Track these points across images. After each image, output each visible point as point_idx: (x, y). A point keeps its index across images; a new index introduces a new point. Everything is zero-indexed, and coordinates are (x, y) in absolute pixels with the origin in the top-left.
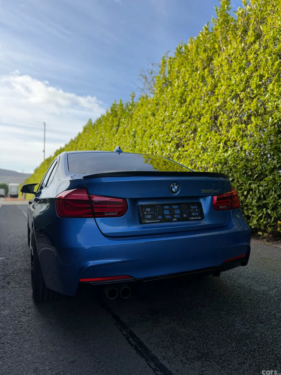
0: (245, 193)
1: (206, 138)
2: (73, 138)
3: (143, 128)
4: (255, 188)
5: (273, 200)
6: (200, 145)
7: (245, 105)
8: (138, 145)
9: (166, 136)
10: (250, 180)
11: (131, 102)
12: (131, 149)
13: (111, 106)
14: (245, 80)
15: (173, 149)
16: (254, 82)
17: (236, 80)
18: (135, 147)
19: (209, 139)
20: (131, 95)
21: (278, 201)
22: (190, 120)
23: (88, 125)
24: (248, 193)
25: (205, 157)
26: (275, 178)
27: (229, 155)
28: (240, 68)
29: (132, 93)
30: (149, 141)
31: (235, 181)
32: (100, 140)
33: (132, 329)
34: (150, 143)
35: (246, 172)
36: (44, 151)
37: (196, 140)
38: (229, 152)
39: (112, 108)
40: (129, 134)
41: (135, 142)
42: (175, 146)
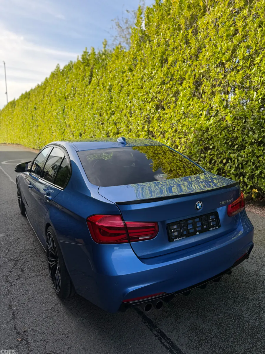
0: (224, 161)
1: (188, 103)
2: (40, 84)
3: (120, 84)
4: (234, 157)
5: (250, 171)
6: (182, 110)
7: (230, 76)
8: (115, 101)
9: (145, 95)
10: (230, 149)
11: (103, 50)
12: (107, 104)
13: (82, 53)
14: (231, 49)
15: (153, 110)
16: (241, 52)
17: (221, 48)
18: (111, 102)
19: (191, 104)
20: (103, 43)
21: (255, 171)
22: (171, 82)
23: (56, 71)
24: (227, 162)
25: (187, 122)
26: (254, 151)
27: (211, 124)
28: (228, 36)
29: (104, 41)
30: (127, 99)
31: (215, 150)
32: (71, 90)
33: (160, 328)
34: (128, 101)
35: (227, 142)
36: (6, 93)
37: (178, 105)
38: (211, 121)
39: (83, 56)
40: (104, 87)
41: (111, 98)
42: (155, 107)
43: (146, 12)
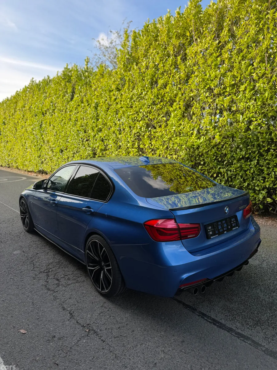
0: (215, 175)
1: (179, 123)
2: (9, 97)
3: (107, 102)
4: (224, 172)
5: (239, 183)
6: (173, 129)
7: (219, 100)
8: (101, 118)
9: (135, 114)
10: (219, 165)
11: (86, 67)
12: (93, 121)
13: (63, 69)
14: (219, 77)
15: (144, 128)
16: (228, 80)
17: (210, 76)
18: (98, 120)
19: (182, 124)
20: (85, 60)
22: (162, 104)
23: (30, 85)
24: (217, 176)
25: (178, 140)
26: (242, 166)
27: (202, 142)
28: (215, 65)
29: (86, 58)
30: (116, 117)
31: (206, 165)
32: (50, 105)
34: (117, 119)
35: (217, 158)
37: (169, 124)
38: (202, 140)
39: (63, 72)
40: (88, 105)
41: (98, 116)
42: (145, 126)
43: (133, 36)
